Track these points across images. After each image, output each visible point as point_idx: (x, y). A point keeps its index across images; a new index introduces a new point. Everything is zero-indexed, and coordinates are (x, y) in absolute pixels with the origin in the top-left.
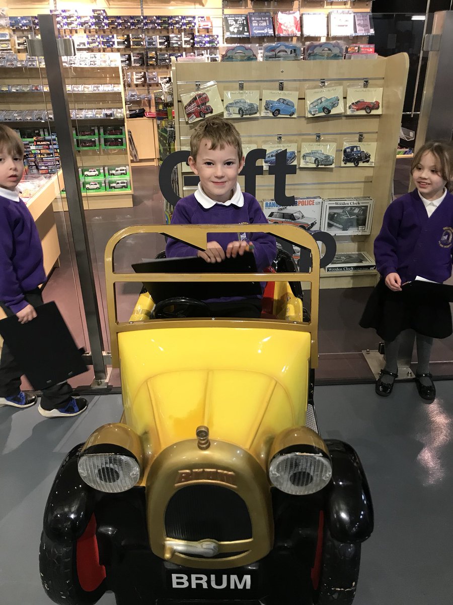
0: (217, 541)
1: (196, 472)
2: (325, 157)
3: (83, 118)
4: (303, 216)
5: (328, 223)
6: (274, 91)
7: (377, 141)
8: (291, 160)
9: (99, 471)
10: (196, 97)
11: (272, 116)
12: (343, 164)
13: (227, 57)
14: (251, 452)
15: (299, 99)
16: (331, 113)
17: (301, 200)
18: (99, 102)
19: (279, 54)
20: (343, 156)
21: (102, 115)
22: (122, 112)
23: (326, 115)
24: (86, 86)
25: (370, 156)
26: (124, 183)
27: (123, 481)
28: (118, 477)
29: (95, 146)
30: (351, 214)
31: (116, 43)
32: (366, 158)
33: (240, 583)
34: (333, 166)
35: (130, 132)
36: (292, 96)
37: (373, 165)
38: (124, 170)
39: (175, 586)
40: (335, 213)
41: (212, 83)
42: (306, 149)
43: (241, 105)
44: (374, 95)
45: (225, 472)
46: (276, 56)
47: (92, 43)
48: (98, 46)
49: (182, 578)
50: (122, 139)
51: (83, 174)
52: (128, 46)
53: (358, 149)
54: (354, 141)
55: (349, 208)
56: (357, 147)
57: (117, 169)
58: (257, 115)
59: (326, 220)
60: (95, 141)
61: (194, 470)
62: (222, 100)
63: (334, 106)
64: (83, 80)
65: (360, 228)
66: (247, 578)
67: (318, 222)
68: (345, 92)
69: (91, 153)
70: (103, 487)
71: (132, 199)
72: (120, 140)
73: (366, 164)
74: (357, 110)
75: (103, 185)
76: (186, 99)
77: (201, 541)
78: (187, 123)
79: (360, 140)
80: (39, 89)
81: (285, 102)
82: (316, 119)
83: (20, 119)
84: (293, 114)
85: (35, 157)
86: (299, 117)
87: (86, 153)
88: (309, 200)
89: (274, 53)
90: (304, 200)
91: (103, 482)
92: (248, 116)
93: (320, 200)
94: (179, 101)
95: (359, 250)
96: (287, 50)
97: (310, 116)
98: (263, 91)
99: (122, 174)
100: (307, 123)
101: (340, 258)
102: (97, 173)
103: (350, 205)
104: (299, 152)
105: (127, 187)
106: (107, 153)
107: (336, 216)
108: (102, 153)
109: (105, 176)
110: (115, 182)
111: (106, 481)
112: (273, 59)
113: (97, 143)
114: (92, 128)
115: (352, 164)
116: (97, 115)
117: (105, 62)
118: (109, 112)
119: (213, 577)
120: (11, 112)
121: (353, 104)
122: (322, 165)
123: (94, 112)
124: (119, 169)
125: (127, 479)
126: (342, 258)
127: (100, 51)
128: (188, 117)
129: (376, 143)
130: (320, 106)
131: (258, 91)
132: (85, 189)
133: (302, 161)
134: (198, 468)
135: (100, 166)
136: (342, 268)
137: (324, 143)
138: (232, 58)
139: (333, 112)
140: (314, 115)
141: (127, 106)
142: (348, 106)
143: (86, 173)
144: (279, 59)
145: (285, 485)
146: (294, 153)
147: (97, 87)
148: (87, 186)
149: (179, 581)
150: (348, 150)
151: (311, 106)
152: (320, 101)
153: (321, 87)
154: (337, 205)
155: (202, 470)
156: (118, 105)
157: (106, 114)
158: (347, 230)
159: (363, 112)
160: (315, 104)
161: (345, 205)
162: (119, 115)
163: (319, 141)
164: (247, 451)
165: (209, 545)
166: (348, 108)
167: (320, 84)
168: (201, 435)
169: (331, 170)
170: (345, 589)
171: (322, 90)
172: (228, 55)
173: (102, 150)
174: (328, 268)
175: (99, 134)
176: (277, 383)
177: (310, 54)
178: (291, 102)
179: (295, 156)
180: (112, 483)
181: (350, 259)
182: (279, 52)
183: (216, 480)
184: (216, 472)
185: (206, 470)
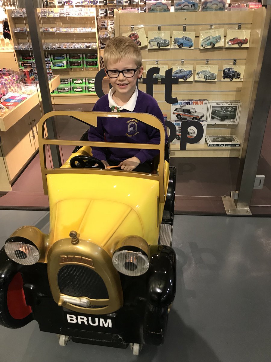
0: (89, 299)
1: (70, 257)
2: (211, 74)
3: (73, 48)
4: (196, 111)
5: (212, 116)
6: (180, 32)
7: (245, 65)
8: (189, 76)
9: (15, 252)
10: (130, 35)
11: (178, 47)
12: (222, 79)
13: (151, 10)
14: (104, 248)
15: (196, 37)
16: (215, 46)
17: (195, 101)
18: (83, 38)
20: (223, 74)
21: (84, 47)
22: (96, 45)
23: (212, 47)
24: (76, 28)
25: (240, 74)
27: (30, 259)
28: (26, 257)
29: (80, 65)
30: (226, 111)
31: (99, 2)
32: (238, 76)
33: (106, 323)
34: (216, 80)
35: (102, 57)
36: (191, 35)
37: (242, 80)
39: (69, 321)
40: (216, 110)
41: (142, 26)
42: (199, 69)
43: (158, 40)
44: (244, 34)
45: (87, 259)
46: (182, 9)
47: (84, 2)
48: (88, 4)
49: (73, 317)
50: (96, 61)
51: (73, 82)
52: (106, 4)
53: (233, 70)
54: (230, 65)
55: (225, 107)
56: (232, 68)
57: (93, 80)
58: (169, 47)
59: (210, 114)
60: (80, 62)
61: (69, 256)
62: (147, 38)
63: (217, 42)
64: (74, 25)
65: (232, 120)
66: (109, 321)
67: (205, 115)
68: (226, 32)
69: (78, 70)
70: (19, 261)
73: (237, 80)
74: (233, 44)
75: (85, 89)
77: (80, 297)
79: (235, 64)
80: (48, 30)
81: (187, 39)
82: (205, 50)
84: (191, 46)
86: (195, 49)
87: (75, 70)
88: (200, 101)
89: (180, 7)
90: (197, 101)
91: (18, 258)
92: (163, 48)
93: (207, 102)
95: (231, 134)
96: (189, 5)
97: (202, 48)
98: (173, 31)
100: (201, 53)
101: (219, 139)
102: (81, 82)
103: (226, 105)
104: (195, 71)
106: (87, 70)
107: (216, 112)
108: (85, 70)
109: (86, 84)
110: (91, 88)
111: (20, 258)
112: (180, 11)
113: (82, 64)
114: (79, 54)
115: (229, 80)
116: (81, 47)
117: (87, 13)
118: (88, 45)
119: (90, 319)
121: (230, 40)
122: (209, 80)
123: (80, 45)
125: (32, 258)
126: (220, 138)
127: (89, 7)
129: (245, 66)
130: (209, 41)
131: (170, 32)
132: (74, 91)
133: (196, 76)
134: (71, 255)
135: (83, 78)
136: (218, 144)
137: (211, 66)
138: (154, 10)
139: (217, 45)
140: (204, 47)
141: (99, 41)
142: (227, 41)
143: (75, 82)
144: (184, 10)
145: (121, 269)
146: (191, 71)
147: (82, 29)
148: (75, 90)
149: (71, 319)
150: (226, 70)
151: (203, 41)
152: (208, 38)
153: (210, 29)
154: (217, 105)
155: (73, 256)
156: (94, 40)
157: (87, 46)
158: (224, 121)
159: (237, 46)
160: (205, 40)
161: (222, 105)
162: (94, 47)
163: (207, 64)
164: (102, 248)
165: (84, 300)
166: (227, 43)
167: (209, 27)
168: (73, 236)
169: (215, 83)
170: (156, 333)
171: (210, 31)
172: (152, 8)
173: (84, 68)
174: (209, 144)
175: (83, 58)
176: (132, 209)
177: (204, 7)
178: (191, 39)
179: (192, 73)
180: (23, 260)
181: (224, 139)
182: (184, 6)
183: (82, 263)
184: (82, 258)
185: (75, 256)
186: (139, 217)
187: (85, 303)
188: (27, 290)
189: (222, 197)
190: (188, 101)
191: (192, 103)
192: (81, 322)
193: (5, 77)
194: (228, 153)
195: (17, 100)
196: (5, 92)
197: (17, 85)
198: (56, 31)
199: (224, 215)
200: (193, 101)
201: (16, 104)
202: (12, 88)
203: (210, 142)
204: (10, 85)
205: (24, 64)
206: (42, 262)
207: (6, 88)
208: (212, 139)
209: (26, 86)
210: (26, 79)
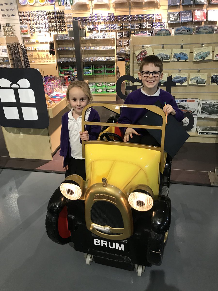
0: (110, 227)
2: (201, 80)
3: (98, 61)
4: (189, 107)
5: (201, 111)
6: (178, 49)
8: (184, 81)
9: (67, 190)
10: (141, 52)
11: (176, 60)
12: (211, 84)
14: (123, 191)
15: (190, 53)
16: (205, 59)
18: (105, 53)
19: (182, 32)
20: (211, 80)
21: (106, 60)
22: (114, 58)
23: (203, 60)
24: (100, 47)
26: (113, 90)
28: (73, 193)
29: (102, 73)
30: (213, 108)
31: (117, 28)
33: (120, 247)
34: (205, 84)
35: (118, 67)
36: (187, 52)
38: (113, 84)
39: (95, 244)
40: (205, 107)
41: (150, 45)
42: (192, 75)
43: (162, 56)
45: (112, 197)
46: (180, 33)
47: (107, 28)
48: (109, 29)
49: (98, 241)
50: (114, 70)
51: (96, 85)
52: (122, 29)
54: (217, 73)
55: (212, 105)
57: (110, 84)
58: (169, 60)
59: (200, 110)
60: (102, 71)
61: (100, 194)
62: (153, 53)
63: (207, 56)
64: (99, 44)
65: (217, 115)
66: (123, 246)
67: (196, 110)
68: (214, 49)
69: (100, 76)
70: (68, 197)
71: (116, 97)
72: (113, 71)
75: (104, 90)
76: (137, 53)
77: (104, 226)
78: (137, 63)
81: (183, 54)
82: (197, 62)
83: (72, 61)
84: (187, 59)
85: (74, 77)
86: (189, 61)
87: (98, 76)
88: (192, 100)
89: (179, 32)
90: (190, 100)
91: (68, 194)
92: (165, 60)
93: (198, 100)
94: (134, 54)
95: (217, 125)
96: (186, 30)
97: (195, 60)
98: (173, 49)
99: (113, 86)
100: (194, 64)
101: (207, 128)
102: (102, 85)
103: (213, 103)
104: (189, 77)
105: (114, 92)
106: (107, 77)
107: (205, 108)
108: (105, 77)
109: (105, 86)
110: (109, 89)
112: (179, 34)
113: (103, 72)
114: (101, 65)
115: (216, 84)
116: (103, 60)
117: (109, 36)
118: (108, 58)
119: (109, 243)
120: (68, 58)
121: (217, 55)
122: (200, 84)
123: (103, 58)
124: (112, 83)
126: (208, 128)
127: (110, 31)
128: (138, 61)
130: (200, 56)
131: (170, 49)
132: (96, 92)
133: (190, 81)
134: (102, 194)
135: (104, 82)
136: (207, 133)
137: (201, 73)
138: (159, 34)
139: (207, 58)
140: (197, 60)
141: (117, 55)
142: (215, 55)
143: (97, 85)
144: (182, 34)
145: (134, 206)
146: (186, 77)
147: (105, 47)
148: (97, 91)
149: (97, 242)
150: (213, 77)
151: (196, 56)
152: (200, 54)
153: (201, 47)
154: (206, 103)
155: (103, 195)
156: (113, 55)
157: (107, 59)
158: (211, 115)
160: (197, 55)
161: (210, 103)
162: (113, 60)
163: (199, 72)
164: (122, 191)
165: (107, 228)
166: (214, 57)
167: (201, 46)
168: (104, 181)
169: (204, 86)
170: (156, 252)
171: (202, 48)
172: (158, 33)
173: (105, 75)
174: (199, 133)
175: (104, 68)
176: (141, 169)
177: (197, 31)
178: (186, 54)
179: (187, 79)
180: (71, 195)
181: (211, 129)
182: (181, 31)
183: (108, 200)
184: (108, 196)
185: (105, 195)
186: (146, 174)
187: (107, 230)
188: (70, 219)
189: (208, 172)
190: (183, 100)
191: (186, 101)
192: (104, 245)
193: (52, 81)
194: (214, 140)
195: (60, 97)
196: (52, 92)
197: (60, 87)
198: (87, 49)
199: (210, 185)
200: (187, 100)
201: (59, 100)
202: (56, 89)
203: (199, 131)
204: (55, 87)
205: (64, 72)
206: (82, 199)
207: (53, 89)
208: (202, 128)
209: (65, 88)
210: (65, 83)
